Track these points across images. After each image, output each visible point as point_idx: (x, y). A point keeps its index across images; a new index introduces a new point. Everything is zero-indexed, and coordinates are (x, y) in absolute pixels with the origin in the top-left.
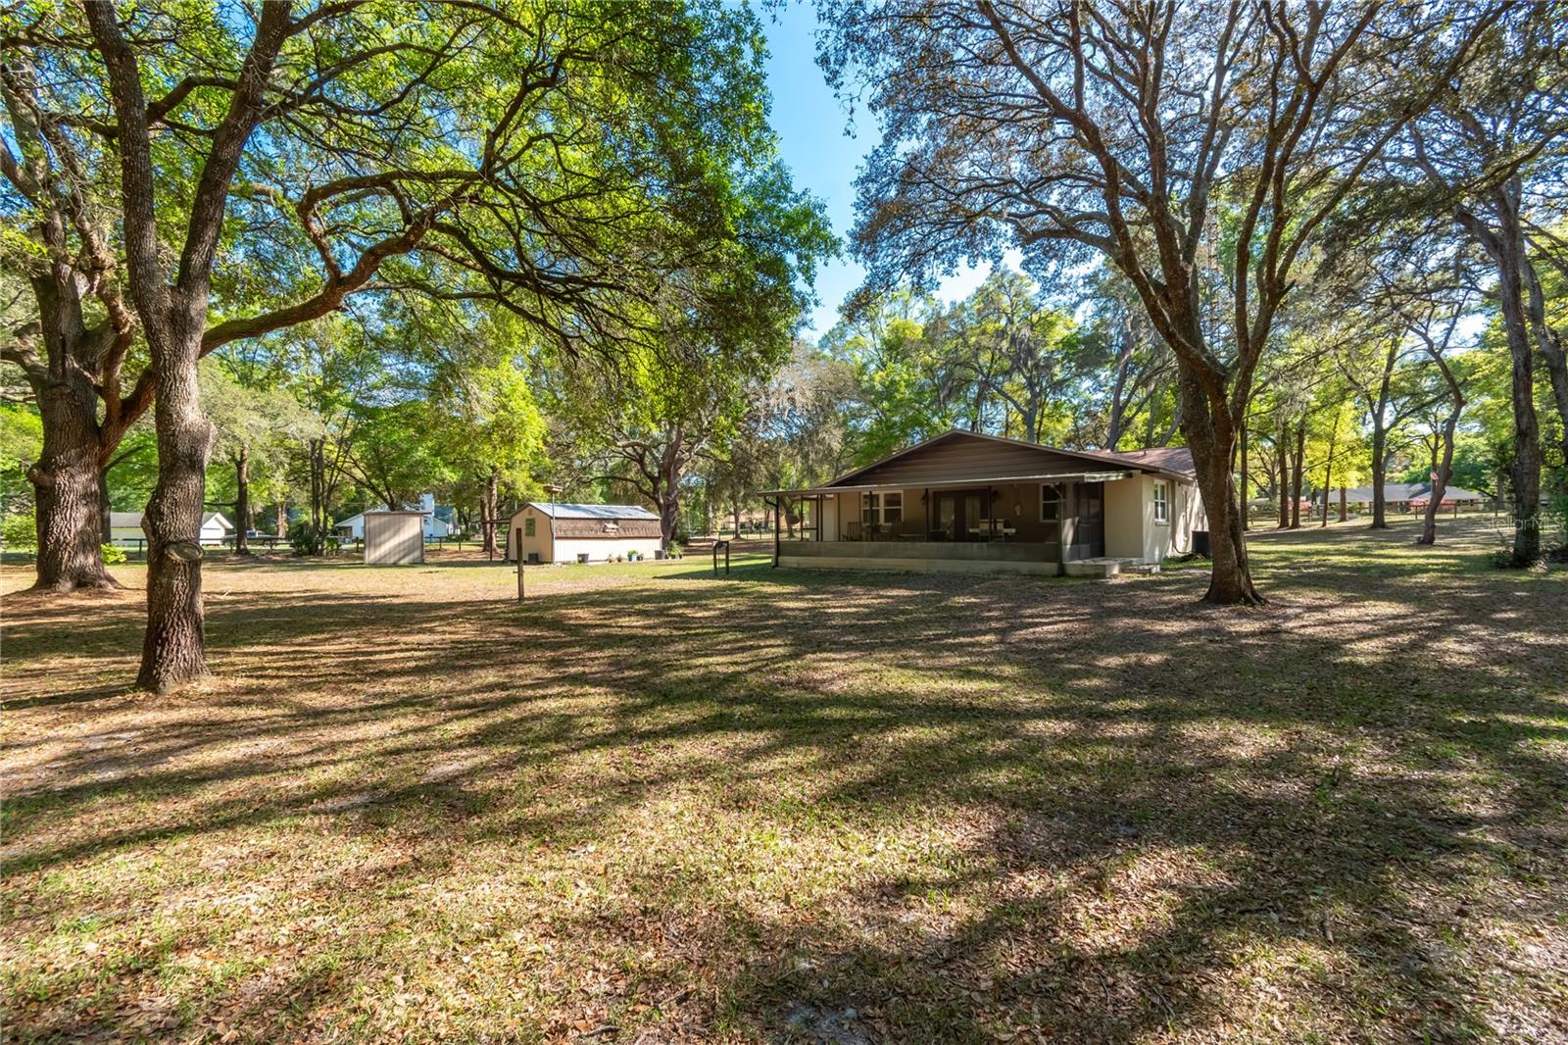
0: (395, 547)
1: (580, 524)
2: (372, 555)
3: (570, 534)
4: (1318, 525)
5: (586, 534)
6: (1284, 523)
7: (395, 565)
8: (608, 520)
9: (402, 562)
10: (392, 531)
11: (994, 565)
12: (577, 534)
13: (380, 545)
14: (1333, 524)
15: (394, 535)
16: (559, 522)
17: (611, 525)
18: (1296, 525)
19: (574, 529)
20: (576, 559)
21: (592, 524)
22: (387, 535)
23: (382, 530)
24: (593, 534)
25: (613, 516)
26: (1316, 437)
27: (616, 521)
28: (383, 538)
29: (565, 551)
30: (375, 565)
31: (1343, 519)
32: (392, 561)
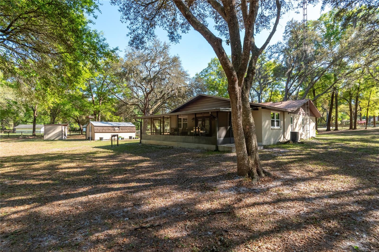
0: (54, 135)
1: (105, 128)
2: (46, 137)
3: (101, 131)
4: (364, 129)
5: (107, 131)
6: (351, 128)
7: (53, 140)
8: (116, 127)
9: (56, 139)
10: (53, 130)
11: (196, 145)
12: (104, 131)
13: (49, 134)
14: (369, 128)
15: (54, 131)
16: (96, 127)
17: (117, 128)
18: (355, 128)
19: (103, 129)
20: (99, 139)
21: (110, 128)
22: (51, 131)
23: (50, 130)
24: (110, 131)
25: (118, 125)
26: (363, 98)
27: (119, 127)
28: (50, 132)
29: (97, 136)
30: (47, 140)
31: (375, 126)
32: (53, 139)
